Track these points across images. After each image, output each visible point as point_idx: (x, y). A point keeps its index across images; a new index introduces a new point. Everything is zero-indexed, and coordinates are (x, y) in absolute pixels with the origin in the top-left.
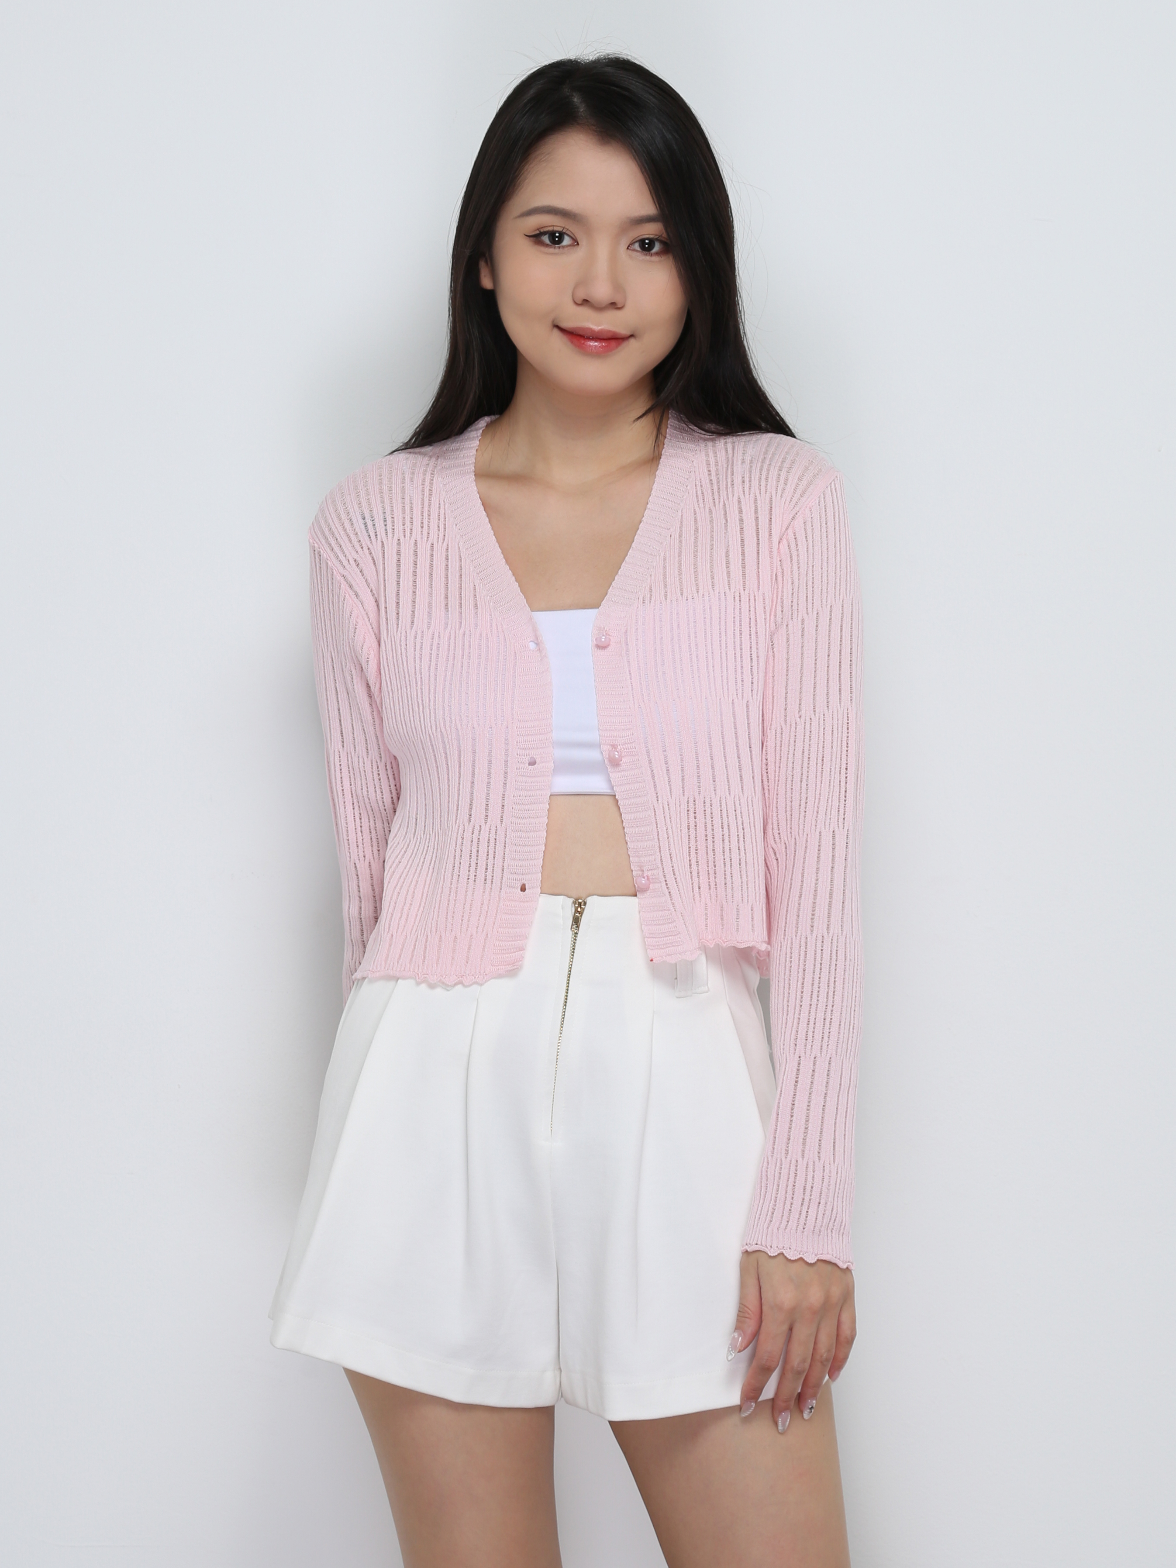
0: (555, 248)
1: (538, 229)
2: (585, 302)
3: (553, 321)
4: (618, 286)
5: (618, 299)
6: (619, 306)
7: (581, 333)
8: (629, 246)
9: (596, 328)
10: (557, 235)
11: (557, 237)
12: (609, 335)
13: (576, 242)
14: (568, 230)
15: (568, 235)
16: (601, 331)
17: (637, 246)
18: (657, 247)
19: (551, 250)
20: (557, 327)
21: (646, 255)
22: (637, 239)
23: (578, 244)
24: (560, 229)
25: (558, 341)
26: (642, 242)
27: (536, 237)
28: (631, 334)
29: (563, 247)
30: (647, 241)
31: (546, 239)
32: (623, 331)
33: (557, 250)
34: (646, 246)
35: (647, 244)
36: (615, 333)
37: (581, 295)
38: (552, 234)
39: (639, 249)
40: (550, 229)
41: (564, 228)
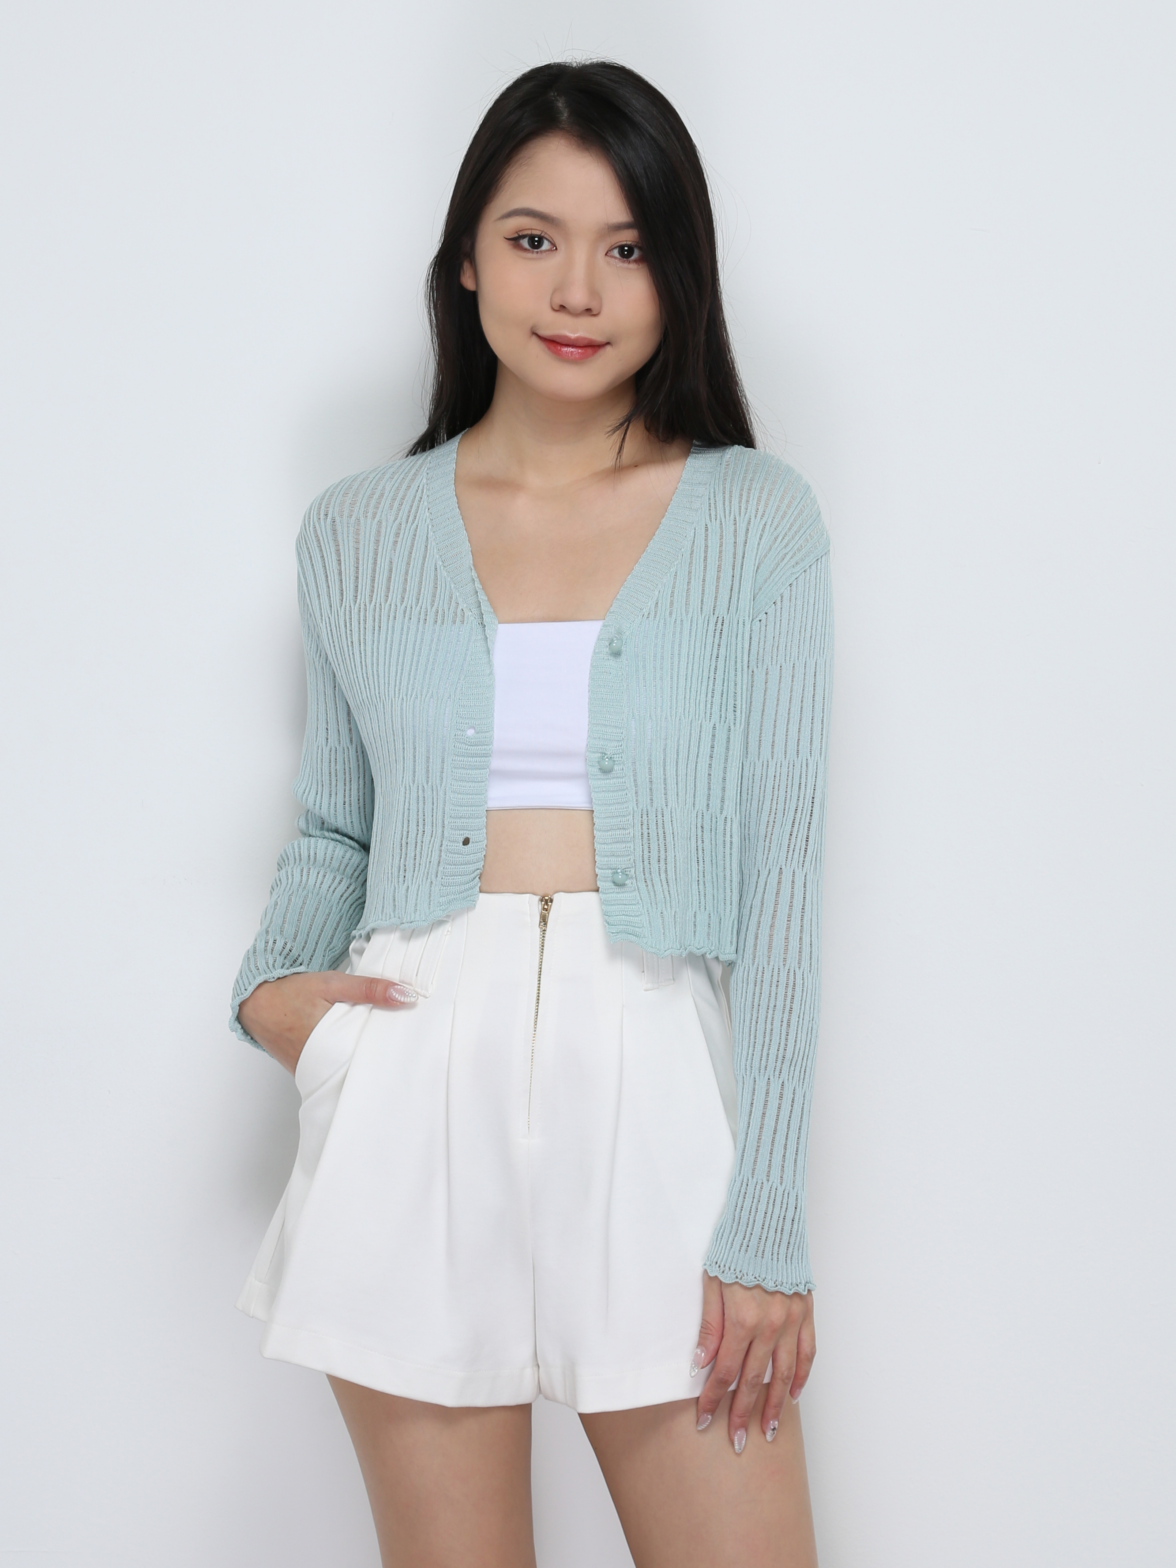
0: (533, 252)
1: (517, 232)
2: (562, 308)
3: (532, 328)
4: (594, 292)
5: (593, 305)
6: (595, 313)
7: (558, 340)
8: (607, 252)
9: (573, 336)
10: (536, 239)
11: (536, 241)
12: (585, 343)
13: (554, 247)
14: (546, 233)
15: (547, 239)
16: (577, 339)
17: (616, 253)
18: (636, 254)
19: (529, 255)
20: (534, 334)
21: (624, 262)
22: (615, 246)
23: (556, 249)
24: (538, 233)
25: (536, 348)
26: (621, 248)
27: (515, 241)
28: (608, 341)
29: (541, 252)
30: (626, 248)
31: (525, 243)
32: (598, 338)
33: (535, 255)
34: (625, 252)
35: (626, 251)
36: (591, 340)
37: (558, 301)
38: (531, 238)
39: (618, 255)
40: (529, 232)
41: (542, 231)
